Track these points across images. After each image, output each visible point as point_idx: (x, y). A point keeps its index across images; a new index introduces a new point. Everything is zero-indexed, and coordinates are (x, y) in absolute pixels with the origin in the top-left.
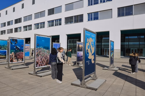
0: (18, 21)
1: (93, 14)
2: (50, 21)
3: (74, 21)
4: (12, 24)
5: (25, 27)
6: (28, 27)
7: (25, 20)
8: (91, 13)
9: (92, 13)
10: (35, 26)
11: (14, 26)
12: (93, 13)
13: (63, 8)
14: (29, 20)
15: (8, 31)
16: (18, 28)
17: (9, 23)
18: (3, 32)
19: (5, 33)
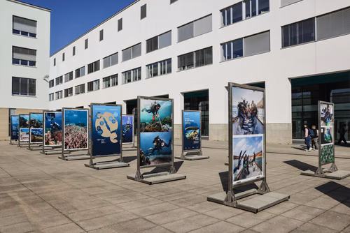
0: (93, 67)
1: (232, 44)
2: (151, 65)
3: (194, 62)
4: (84, 74)
5: (106, 79)
6: (111, 80)
7: (106, 65)
8: (227, 43)
9: (230, 42)
10: (124, 77)
11: (86, 78)
12: (233, 41)
13: (175, 36)
14: (113, 64)
15: (76, 89)
16: (94, 83)
17: (79, 73)
18: (68, 92)
19: (71, 93)
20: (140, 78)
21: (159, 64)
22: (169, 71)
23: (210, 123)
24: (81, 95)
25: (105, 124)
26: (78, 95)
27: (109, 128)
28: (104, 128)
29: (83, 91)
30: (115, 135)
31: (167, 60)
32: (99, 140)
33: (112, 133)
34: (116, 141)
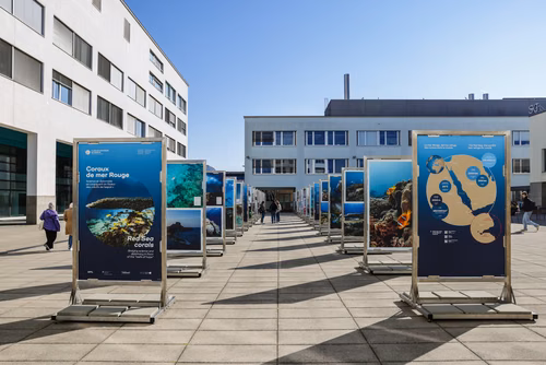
25: (454, 188)
27: (466, 201)
28: (451, 198)
30: (486, 221)
32: (435, 233)
33: (476, 213)
34: (489, 238)
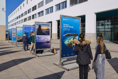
0: (34, 8)
4: (31, 12)
5: (39, 13)
6: (41, 13)
7: (39, 7)
10: (46, 12)
15: (28, 18)
16: (34, 15)
17: (29, 11)
18: (25, 20)
19: (26, 20)
20: (52, 12)
21: (61, 4)
22: (66, 7)
23: (86, 32)
24: (30, 21)
26: (29, 21)
29: (30, 19)
31: (65, 2)
